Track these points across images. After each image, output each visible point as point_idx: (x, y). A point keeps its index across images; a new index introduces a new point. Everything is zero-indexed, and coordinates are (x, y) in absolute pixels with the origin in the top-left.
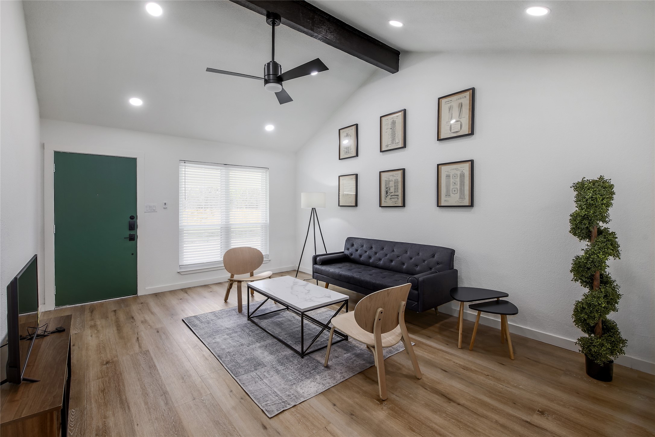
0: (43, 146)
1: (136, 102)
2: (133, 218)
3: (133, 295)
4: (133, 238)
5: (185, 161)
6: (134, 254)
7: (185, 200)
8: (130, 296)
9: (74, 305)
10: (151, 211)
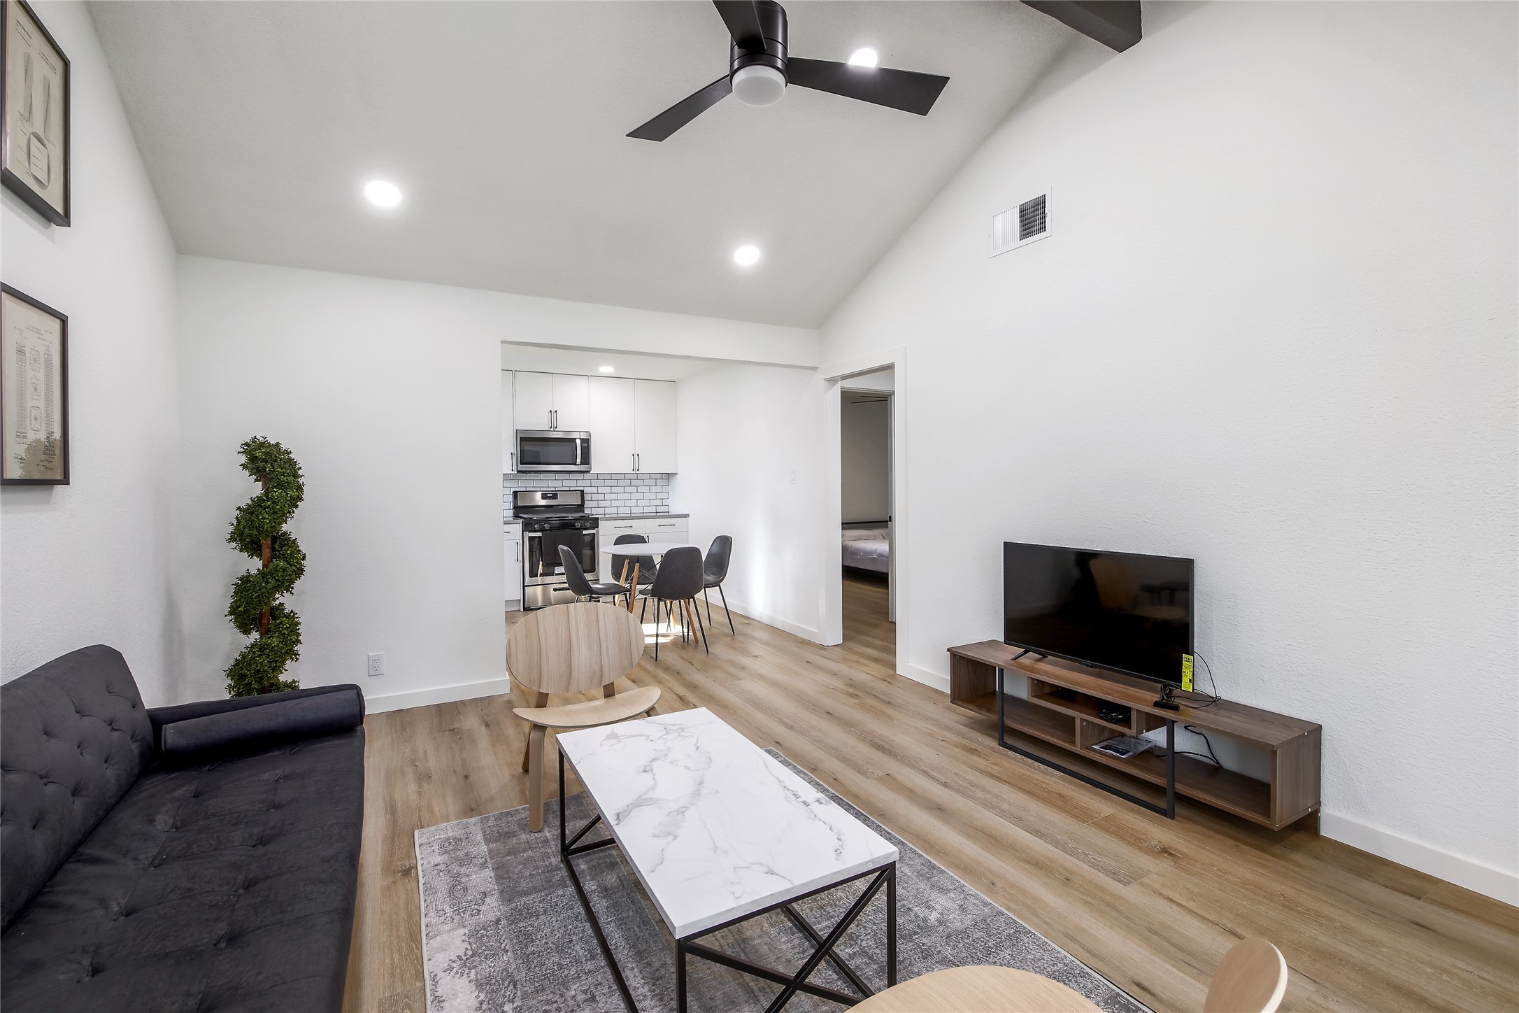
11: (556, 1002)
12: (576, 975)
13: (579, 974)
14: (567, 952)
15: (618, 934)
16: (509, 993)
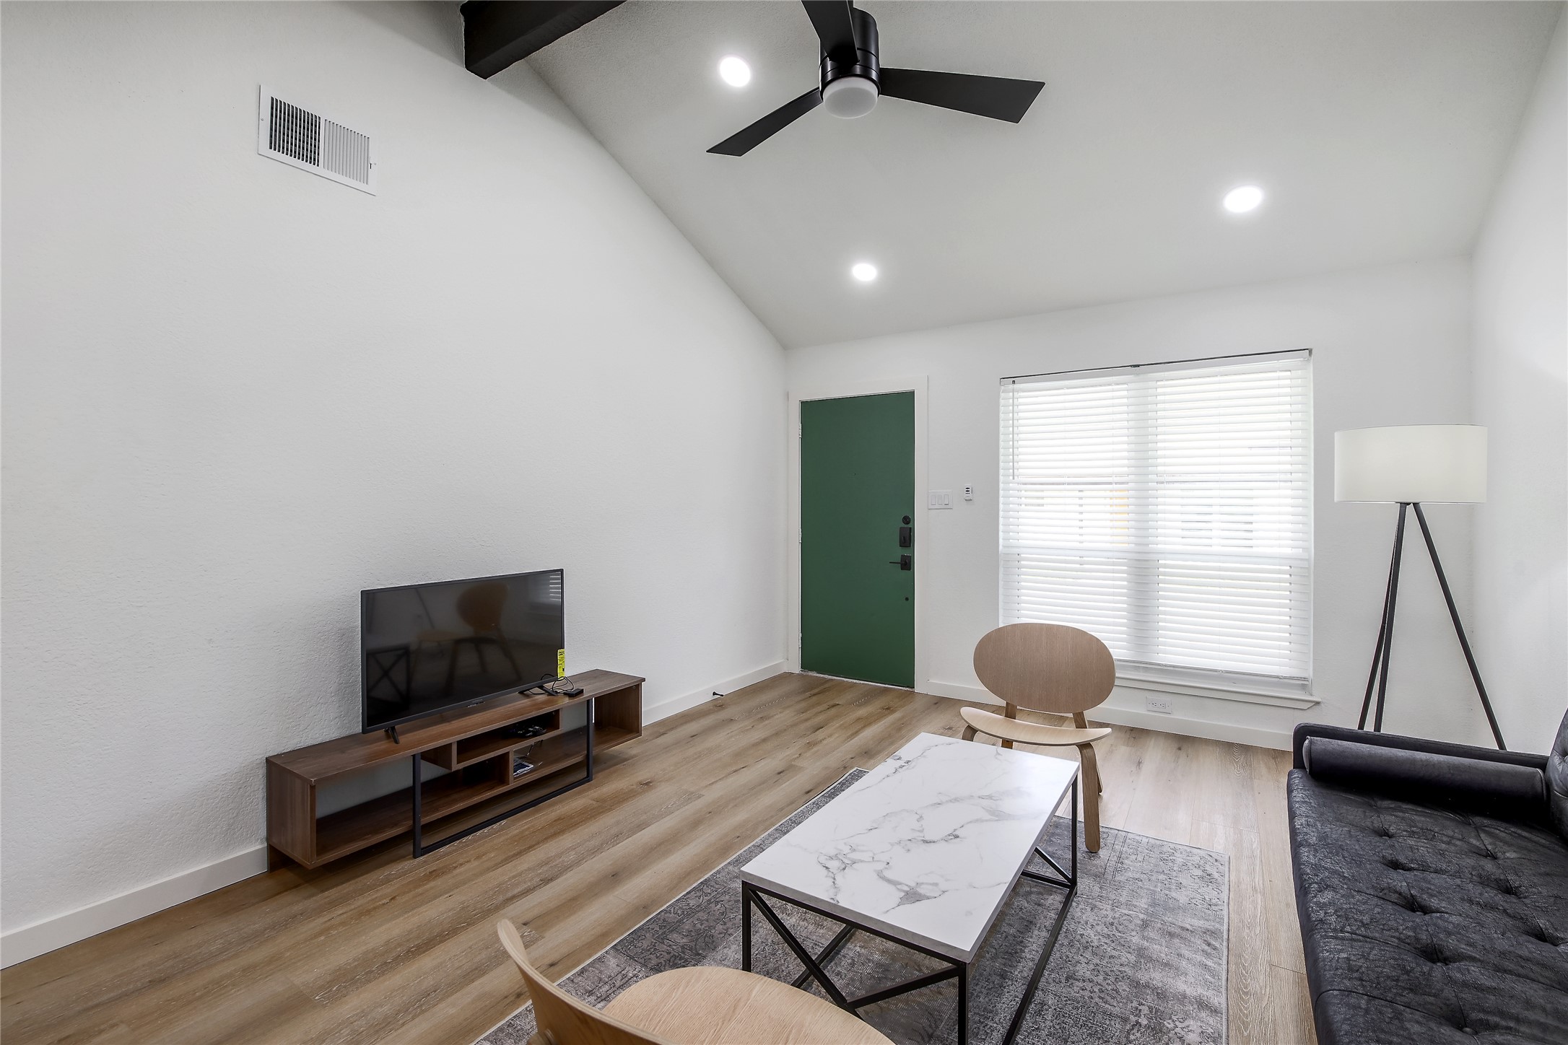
0: (787, 396)
1: (864, 272)
2: (908, 520)
3: (908, 687)
4: (907, 564)
5: (1014, 379)
6: (910, 599)
7: (1013, 478)
8: (902, 688)
9: (822, 676)
10: (941, 507)
11: (1100, 997)
12: (1069, 1002)
13: (1066, 1001)
14: (1060, 1028)
15: (1002, 1006)
16: (1136, 1034)
